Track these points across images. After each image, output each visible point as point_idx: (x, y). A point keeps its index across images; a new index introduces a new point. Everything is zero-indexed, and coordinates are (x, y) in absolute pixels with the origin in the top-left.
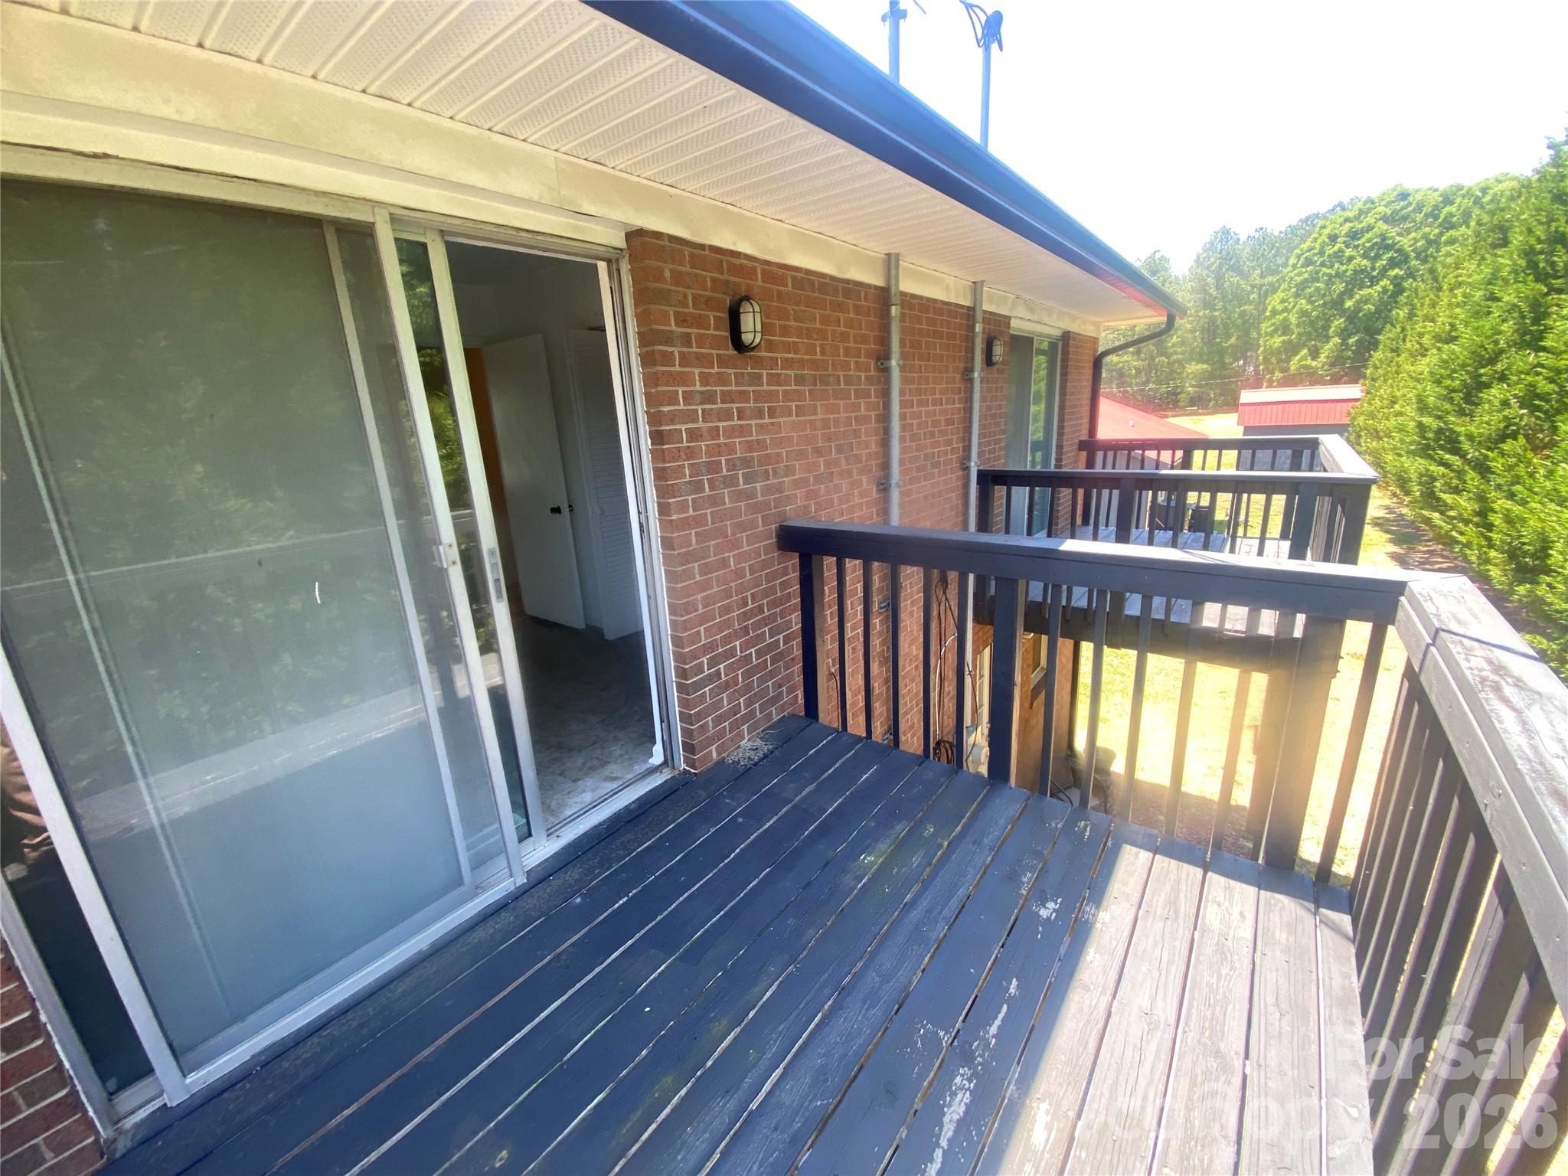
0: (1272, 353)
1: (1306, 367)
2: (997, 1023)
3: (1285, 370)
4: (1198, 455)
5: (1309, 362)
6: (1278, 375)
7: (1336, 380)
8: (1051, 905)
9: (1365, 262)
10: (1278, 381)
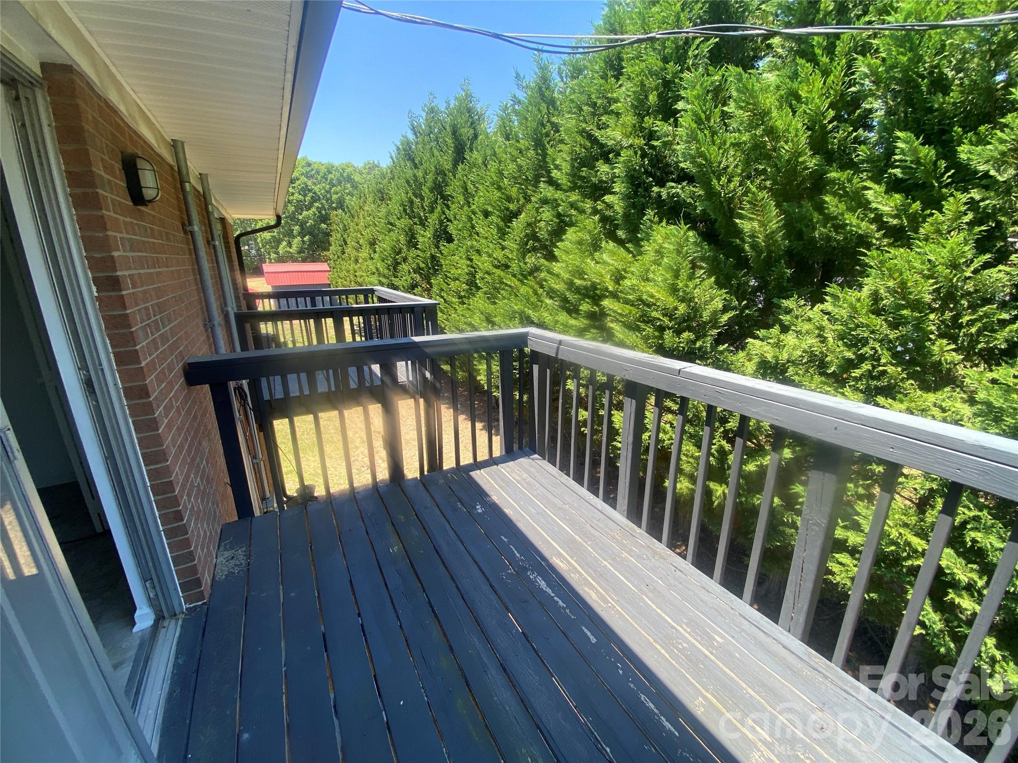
0: (267, 243)
1: (286, 251)
2: (516, 552)
3: (277, 253)
4: (318, 299)
5: (288, 249)
6: (273, 256)
7: (304, 260)
8: (478, 507)
9: (300, 196)
10: (275, 259)
